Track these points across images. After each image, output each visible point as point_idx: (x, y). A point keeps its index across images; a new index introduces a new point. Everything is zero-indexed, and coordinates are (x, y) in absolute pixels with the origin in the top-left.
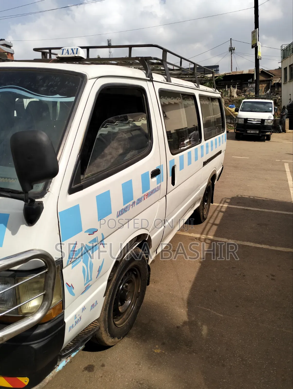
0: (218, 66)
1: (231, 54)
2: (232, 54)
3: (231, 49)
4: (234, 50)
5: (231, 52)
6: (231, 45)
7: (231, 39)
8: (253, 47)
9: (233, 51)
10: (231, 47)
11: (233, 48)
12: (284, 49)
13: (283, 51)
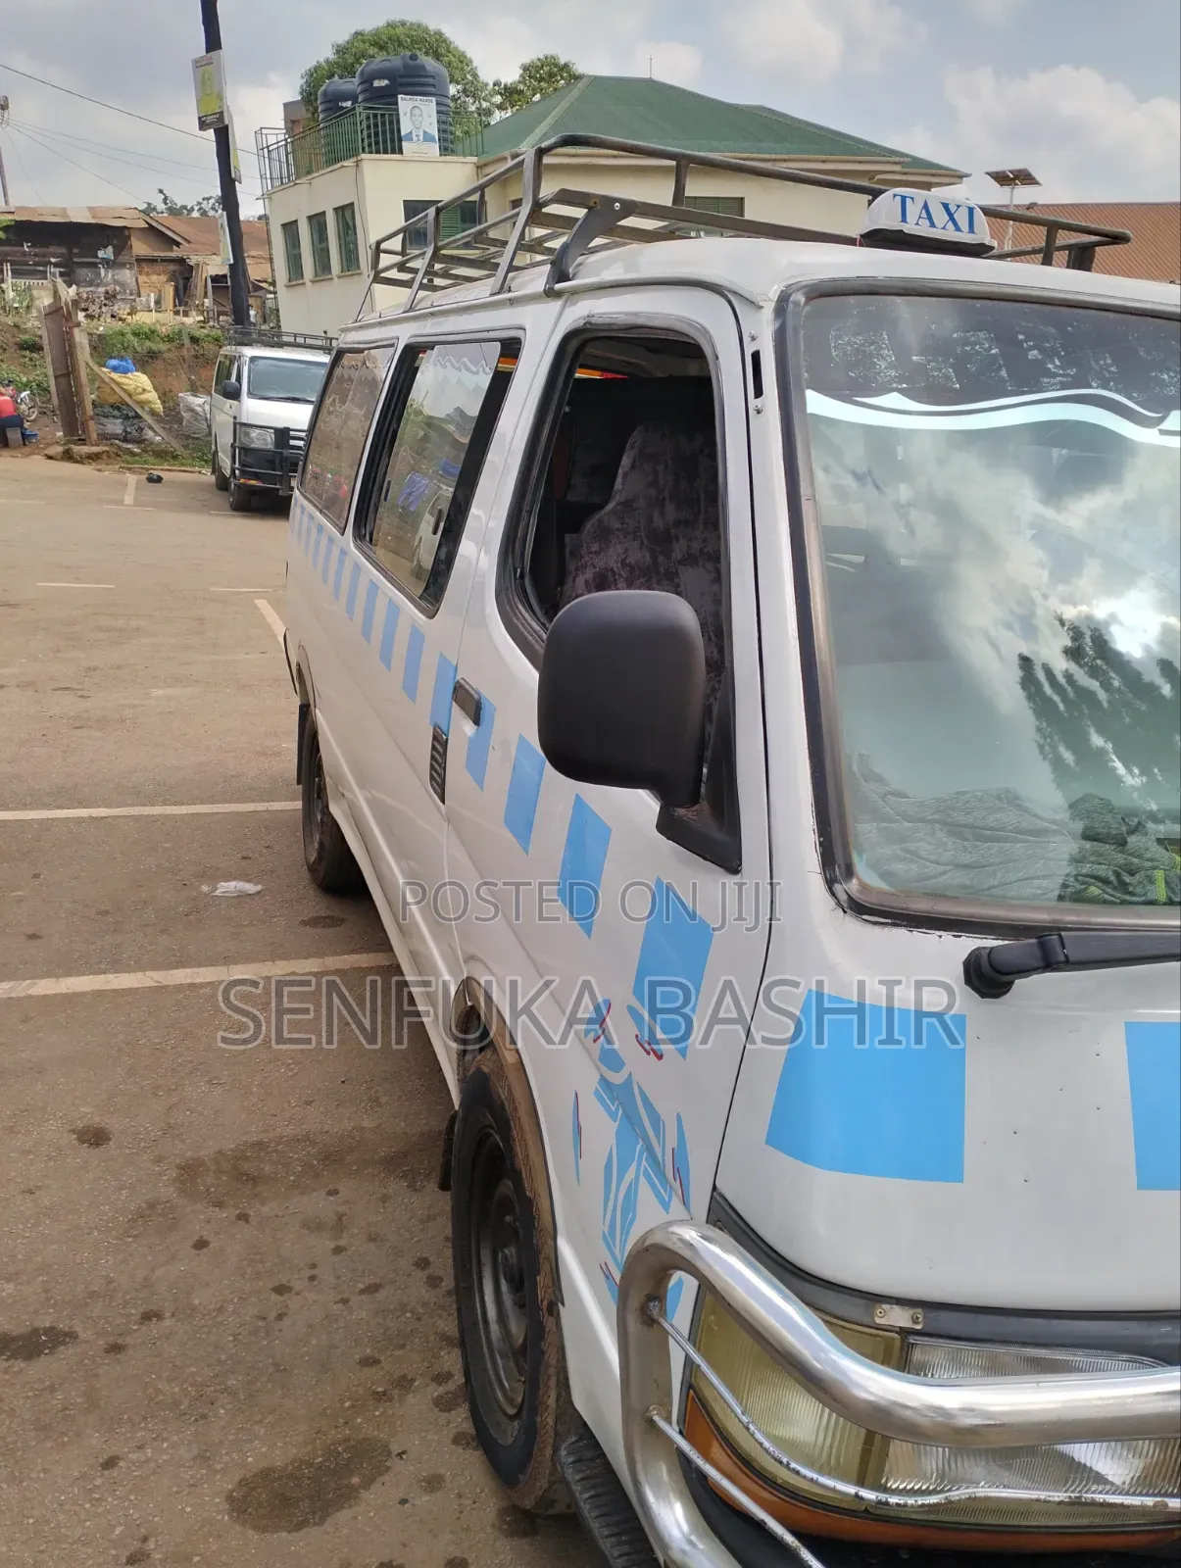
4: (4, 107)
8: (203, 126)
12: (271, 148)
13: (269, 151)
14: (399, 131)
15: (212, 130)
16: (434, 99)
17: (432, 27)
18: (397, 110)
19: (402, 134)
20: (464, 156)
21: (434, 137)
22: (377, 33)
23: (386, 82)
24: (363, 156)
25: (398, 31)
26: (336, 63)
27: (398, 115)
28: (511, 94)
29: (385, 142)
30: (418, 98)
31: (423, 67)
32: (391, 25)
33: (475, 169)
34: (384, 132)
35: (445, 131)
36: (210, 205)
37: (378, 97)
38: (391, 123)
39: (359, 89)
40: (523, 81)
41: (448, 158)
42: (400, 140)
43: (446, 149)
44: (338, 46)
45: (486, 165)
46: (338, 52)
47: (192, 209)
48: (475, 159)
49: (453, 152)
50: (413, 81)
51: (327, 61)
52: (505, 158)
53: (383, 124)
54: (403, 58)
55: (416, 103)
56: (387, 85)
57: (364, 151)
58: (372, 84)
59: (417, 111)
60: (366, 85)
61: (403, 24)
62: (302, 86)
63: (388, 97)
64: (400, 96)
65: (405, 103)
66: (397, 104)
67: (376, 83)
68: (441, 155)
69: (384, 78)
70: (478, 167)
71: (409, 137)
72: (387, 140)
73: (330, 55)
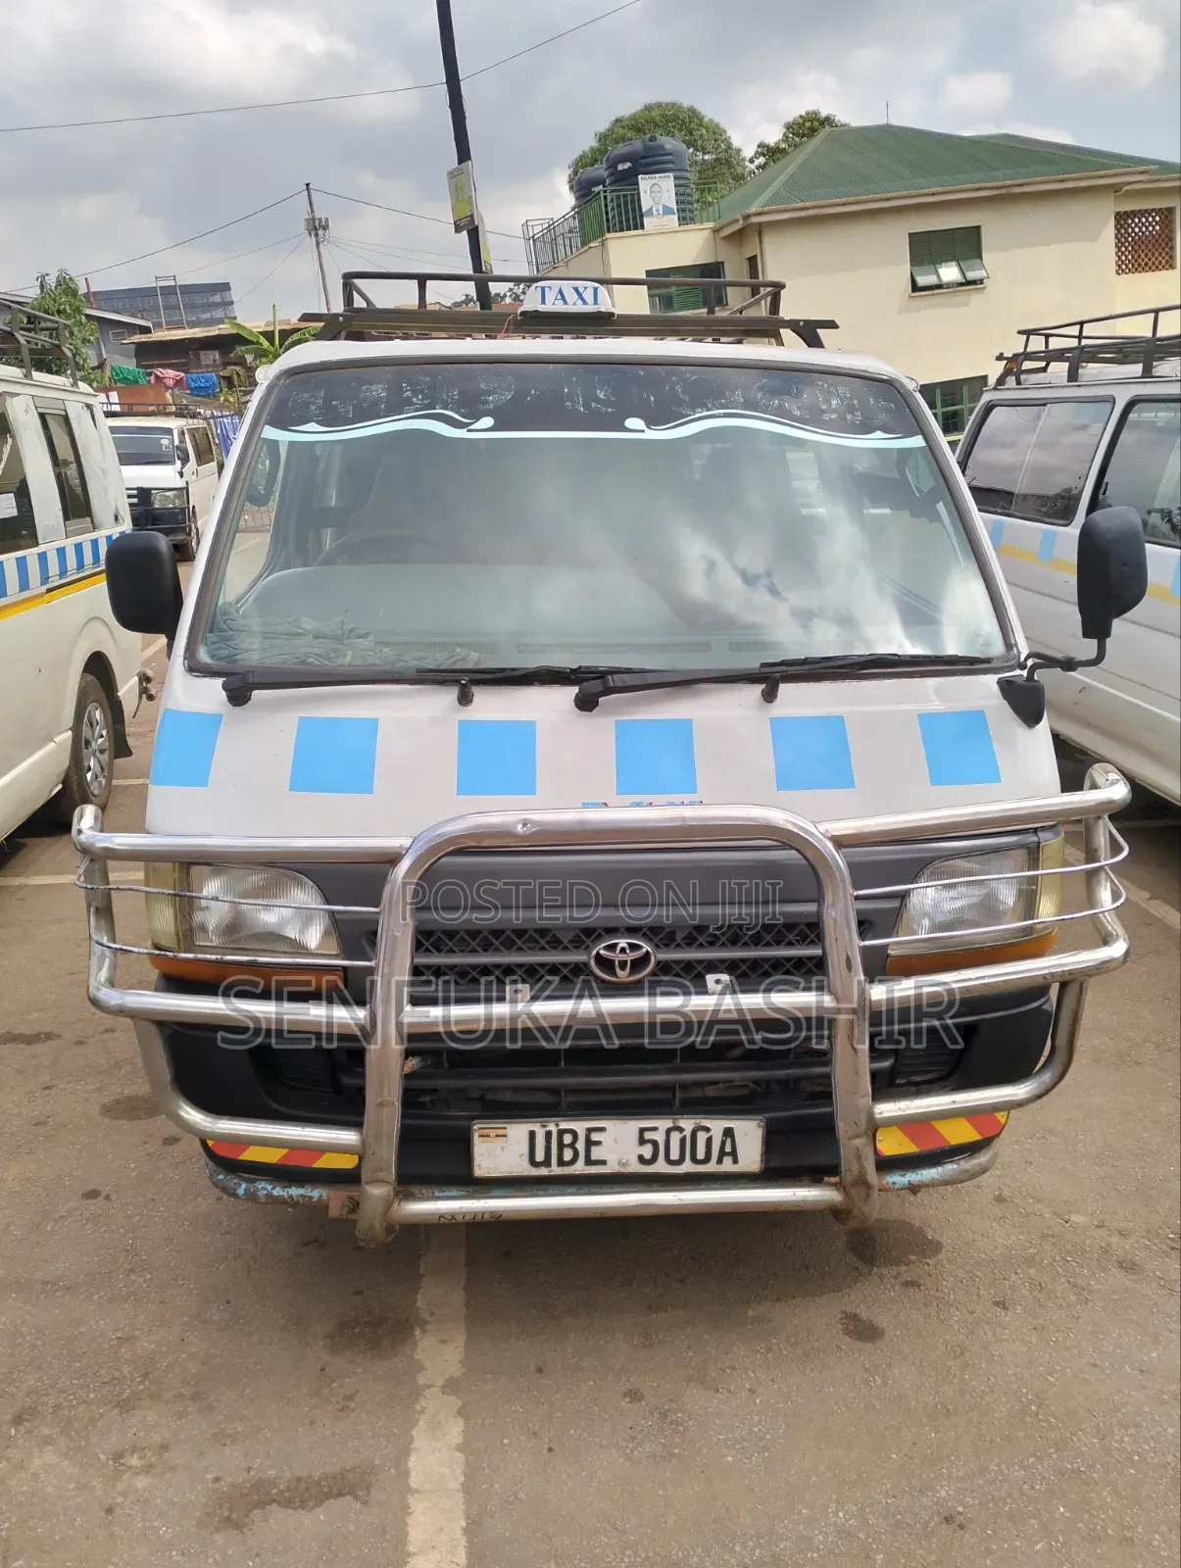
0: (226, 287)
1: (318, 244)
2: (321, 245)
3: (315, 228)
4: (325, 228)
5: (317, 235)
6: (312, 211)
7: (308, 185)
8: (458, 229)
9: (321, 232)
10: (314, 219)
11: (320, 220)
12: (536, 237)
13: (534, 241)
14: (640, 208)
15: (465, 232)
16: (671, 174)
17: (686, 104)
18: (638, 189)
19: (644, 210)
20: (702, 223)
21: (673, 209)
22: (633, 118)
23: (629, 164)
24: (608, 235)
25: (653, 113)
26: (598, 150)
27: (639, 194)
28: (771, 153)
29: (628, 220)
30: (657, 175)
31: (662, 147)
32: (648, 108)
33: (712, 234)
34: (627, 212)
35: (683, 202)
36: (521, 290)
37: (621, 180)
38: (633, 201)
39: (606, 174)
40: (786, 138)
41: (686, 227)
42: (642, 217)
43: (684, 219)
44: (600, 134)
45: (722, 228)
46: (600, 140)
47: (505, 295)
48: (711, 225)
49: (693, 220)
50: (649, 161)
51: (592, 150)
52: (737, 221)
53: (626, 204)
54: (643, 141)
55: (655, 181)
56: (629, 167)
57: (609, 231)
58: (616, 168)
59: (657, 188)
60: (611, 170)
61: (659, 105)
62: (570, 176)
63: (629, 179)
64: (640, 177)
65: (645, 183)
66: (638, 184)
67: (620, 167)
68: (680, 225)
69: (626, 161)
70: (714, 231)
71: (650, 212)
72: (631, 218)
73: (594, 144)
